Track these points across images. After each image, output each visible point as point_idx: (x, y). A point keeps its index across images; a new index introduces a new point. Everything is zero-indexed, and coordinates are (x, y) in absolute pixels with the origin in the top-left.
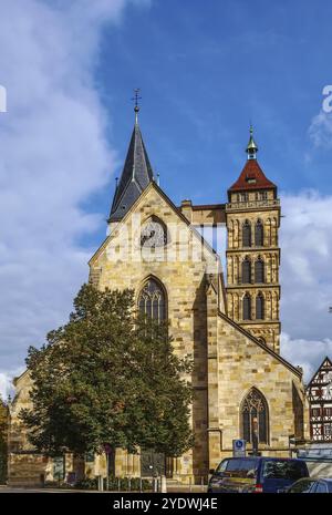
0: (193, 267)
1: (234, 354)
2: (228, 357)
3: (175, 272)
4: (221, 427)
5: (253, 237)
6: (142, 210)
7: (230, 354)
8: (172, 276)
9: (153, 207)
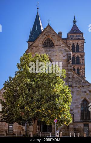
0: (63, 54)
1: (78, 85)
2: (76, 87)
3: (56, 55)
4: (74, 113)
5: (76, 49)
6: (45, 34)
7: (76, 86)
8: (55, 57)
9: (49, 33)
